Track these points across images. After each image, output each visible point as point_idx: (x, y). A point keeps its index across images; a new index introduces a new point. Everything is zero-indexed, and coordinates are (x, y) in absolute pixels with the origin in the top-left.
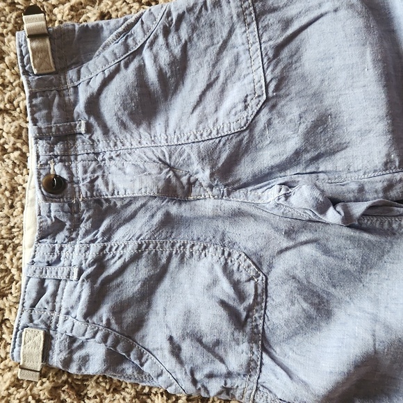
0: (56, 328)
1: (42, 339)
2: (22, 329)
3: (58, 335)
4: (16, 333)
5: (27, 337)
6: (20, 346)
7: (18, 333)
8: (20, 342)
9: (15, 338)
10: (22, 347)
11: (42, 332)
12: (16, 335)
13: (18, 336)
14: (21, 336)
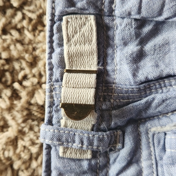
0: (111, 11)
1: (94, 28)
2: (61, 20)
3: (118, 21)
4: (52, 27)
5: (70, 30)
6: (61, 45)
7: (55, 27)
8: (61, 39)
9: (51, 36)
10: (65, 47)
11: (92, 18)
12: (51, 31)
13: (55, 31)
14: (60, 30)
